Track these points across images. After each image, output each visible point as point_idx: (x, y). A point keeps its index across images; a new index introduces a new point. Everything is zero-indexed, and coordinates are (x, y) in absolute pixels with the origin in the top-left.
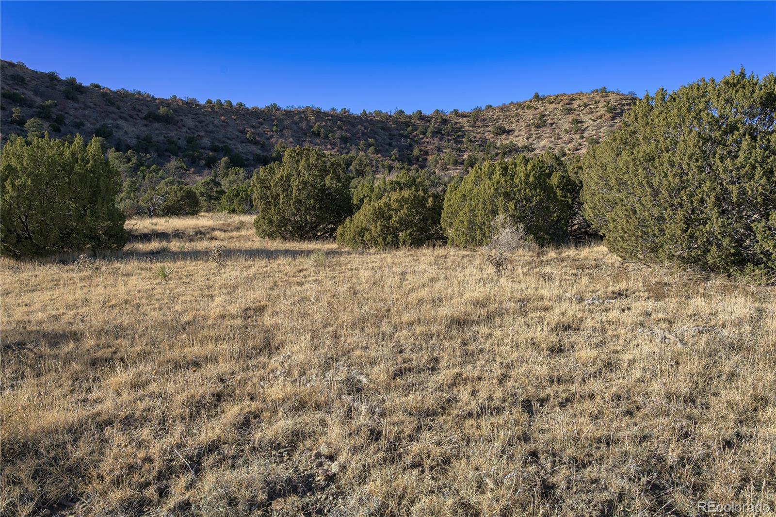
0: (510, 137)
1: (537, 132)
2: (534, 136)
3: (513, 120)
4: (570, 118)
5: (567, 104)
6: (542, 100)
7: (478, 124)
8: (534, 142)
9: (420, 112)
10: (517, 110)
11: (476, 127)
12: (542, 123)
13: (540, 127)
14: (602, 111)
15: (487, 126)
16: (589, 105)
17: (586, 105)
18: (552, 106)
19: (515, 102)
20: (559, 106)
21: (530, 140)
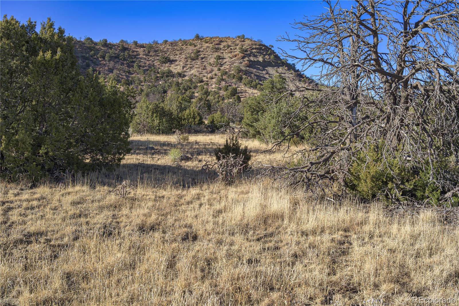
0: (172, 66)
1: (191, 63)
2: (188, 66)
3: (178, 53)
4: (216, 54)
5: (217, 44)
6: (201, 39)
7: (151, 53)
8: (187, 71)
9: (106, 41)
10: (183, 45)
11: (148, 55)
12: (196, 56)
13: (194, 60)
14: (237, 51)
15: (158, 56)
16: (231, 46)
17: (229, 46)
18: (207, 45)
19: (182, 39)
20: (211, 45)
21: (185, 69)
